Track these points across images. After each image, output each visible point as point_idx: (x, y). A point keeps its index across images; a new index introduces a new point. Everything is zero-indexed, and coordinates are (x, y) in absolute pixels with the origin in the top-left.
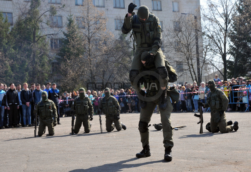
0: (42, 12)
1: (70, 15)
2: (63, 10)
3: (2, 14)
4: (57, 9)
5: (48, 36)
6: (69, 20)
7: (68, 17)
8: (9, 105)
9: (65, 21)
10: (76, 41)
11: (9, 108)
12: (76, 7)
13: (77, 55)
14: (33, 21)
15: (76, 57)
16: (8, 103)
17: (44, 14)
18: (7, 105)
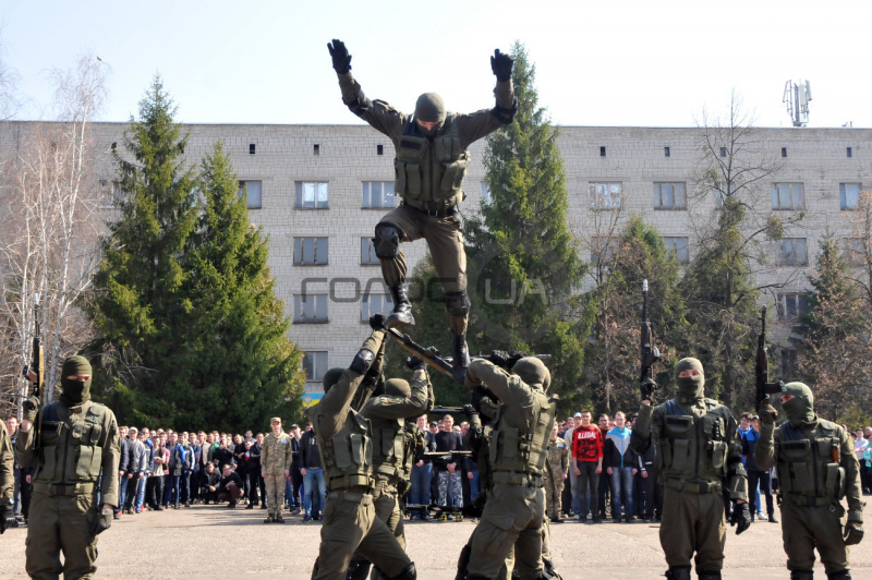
0: (747, 233)
1: (825, 234)
2: (799, 226)
3: (663, 240)
4: (784, 225)
5: (763, 289)
6: (825, 248)
7: (822, 240)
8: (644, 466)
9: (814, 250)
10: (837, 301)
11: (644, 473)
12: (843, 214)
13: (840, 335)
14: (725, 256)
15: (837, 340)
16: (644, 461)
17: (750, 238)
18: (641, 465)
